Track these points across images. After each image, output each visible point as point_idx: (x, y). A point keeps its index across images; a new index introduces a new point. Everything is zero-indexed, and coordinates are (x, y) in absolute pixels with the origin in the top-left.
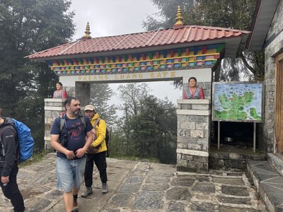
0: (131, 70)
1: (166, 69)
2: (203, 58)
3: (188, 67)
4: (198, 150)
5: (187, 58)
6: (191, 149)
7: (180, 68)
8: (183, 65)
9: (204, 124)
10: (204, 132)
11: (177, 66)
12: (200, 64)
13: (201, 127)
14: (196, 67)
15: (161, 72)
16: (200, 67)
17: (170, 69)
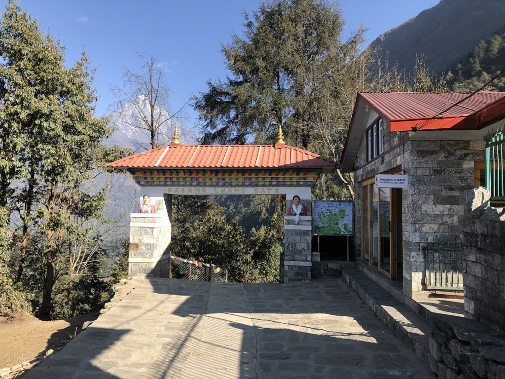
0: (233, 184)
1: (271, 185)
2: (305, 178)
3: (291, 185)
4: (303, 261)
5: (290, 177)
6: (298, 260)
7: (284, 185)
8: (287, 183)
9: (308, 238)
10: (308, 245)
11: (281, 183)
12: (302, 183)
13: (305, 240)
14: (298, 185)
15: (265, 188)
16: (301, 186)
17: (274, 186)
